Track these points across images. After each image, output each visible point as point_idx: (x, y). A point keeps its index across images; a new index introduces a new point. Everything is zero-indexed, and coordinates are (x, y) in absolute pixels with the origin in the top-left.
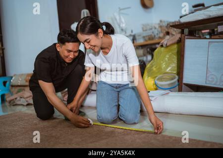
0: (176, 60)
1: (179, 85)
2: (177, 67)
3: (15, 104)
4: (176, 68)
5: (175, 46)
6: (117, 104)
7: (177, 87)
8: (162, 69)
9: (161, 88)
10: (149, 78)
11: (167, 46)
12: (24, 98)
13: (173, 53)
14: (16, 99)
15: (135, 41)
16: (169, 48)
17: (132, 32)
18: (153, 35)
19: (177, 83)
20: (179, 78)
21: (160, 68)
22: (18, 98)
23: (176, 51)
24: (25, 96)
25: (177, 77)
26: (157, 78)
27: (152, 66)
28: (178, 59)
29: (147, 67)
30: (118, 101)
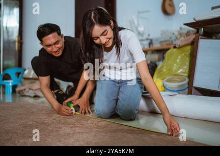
0: (189, 62)
1: (188, 88)
2: (189, 69)
3: (23, 95)
4: (187, 71)
5: (189, 48)
6: (116, 98)
7: (187, 90)
8: (172, 70)
9: (168, 90)
10: (158, 79)
11: (180, 47)
12: (32, 90)
13: (185, 55)
14: (25, 90)
15: (151, 46)
16: (182, 49)
17: (149, 35)
18: (170, 40)
19: (187, 86)
20: (189, 81)
21: (170, 70)
22: (27, 90)
23: (188, 53)
24: (34, 88)
25: (187, 80)
26: (166, 79)
27: (162, 67)
28: (190, 61)
29: (158, 68)
30: (118, 95)
